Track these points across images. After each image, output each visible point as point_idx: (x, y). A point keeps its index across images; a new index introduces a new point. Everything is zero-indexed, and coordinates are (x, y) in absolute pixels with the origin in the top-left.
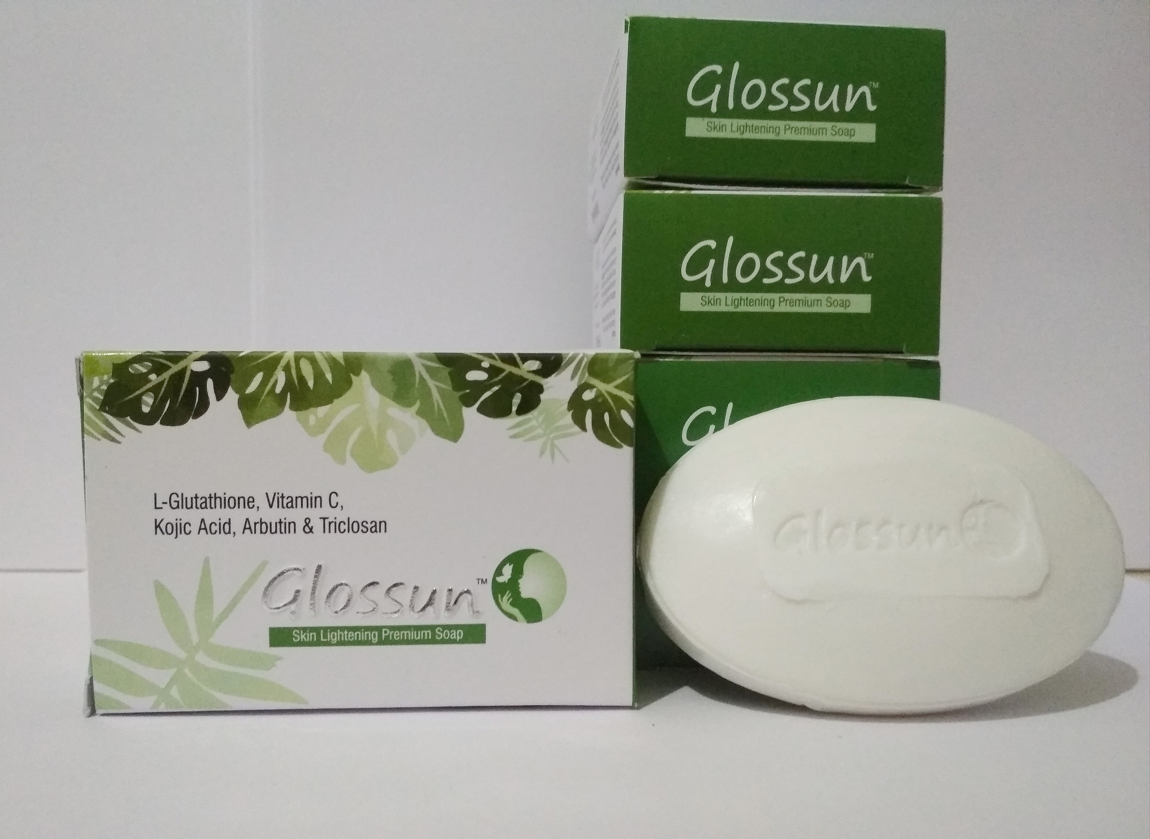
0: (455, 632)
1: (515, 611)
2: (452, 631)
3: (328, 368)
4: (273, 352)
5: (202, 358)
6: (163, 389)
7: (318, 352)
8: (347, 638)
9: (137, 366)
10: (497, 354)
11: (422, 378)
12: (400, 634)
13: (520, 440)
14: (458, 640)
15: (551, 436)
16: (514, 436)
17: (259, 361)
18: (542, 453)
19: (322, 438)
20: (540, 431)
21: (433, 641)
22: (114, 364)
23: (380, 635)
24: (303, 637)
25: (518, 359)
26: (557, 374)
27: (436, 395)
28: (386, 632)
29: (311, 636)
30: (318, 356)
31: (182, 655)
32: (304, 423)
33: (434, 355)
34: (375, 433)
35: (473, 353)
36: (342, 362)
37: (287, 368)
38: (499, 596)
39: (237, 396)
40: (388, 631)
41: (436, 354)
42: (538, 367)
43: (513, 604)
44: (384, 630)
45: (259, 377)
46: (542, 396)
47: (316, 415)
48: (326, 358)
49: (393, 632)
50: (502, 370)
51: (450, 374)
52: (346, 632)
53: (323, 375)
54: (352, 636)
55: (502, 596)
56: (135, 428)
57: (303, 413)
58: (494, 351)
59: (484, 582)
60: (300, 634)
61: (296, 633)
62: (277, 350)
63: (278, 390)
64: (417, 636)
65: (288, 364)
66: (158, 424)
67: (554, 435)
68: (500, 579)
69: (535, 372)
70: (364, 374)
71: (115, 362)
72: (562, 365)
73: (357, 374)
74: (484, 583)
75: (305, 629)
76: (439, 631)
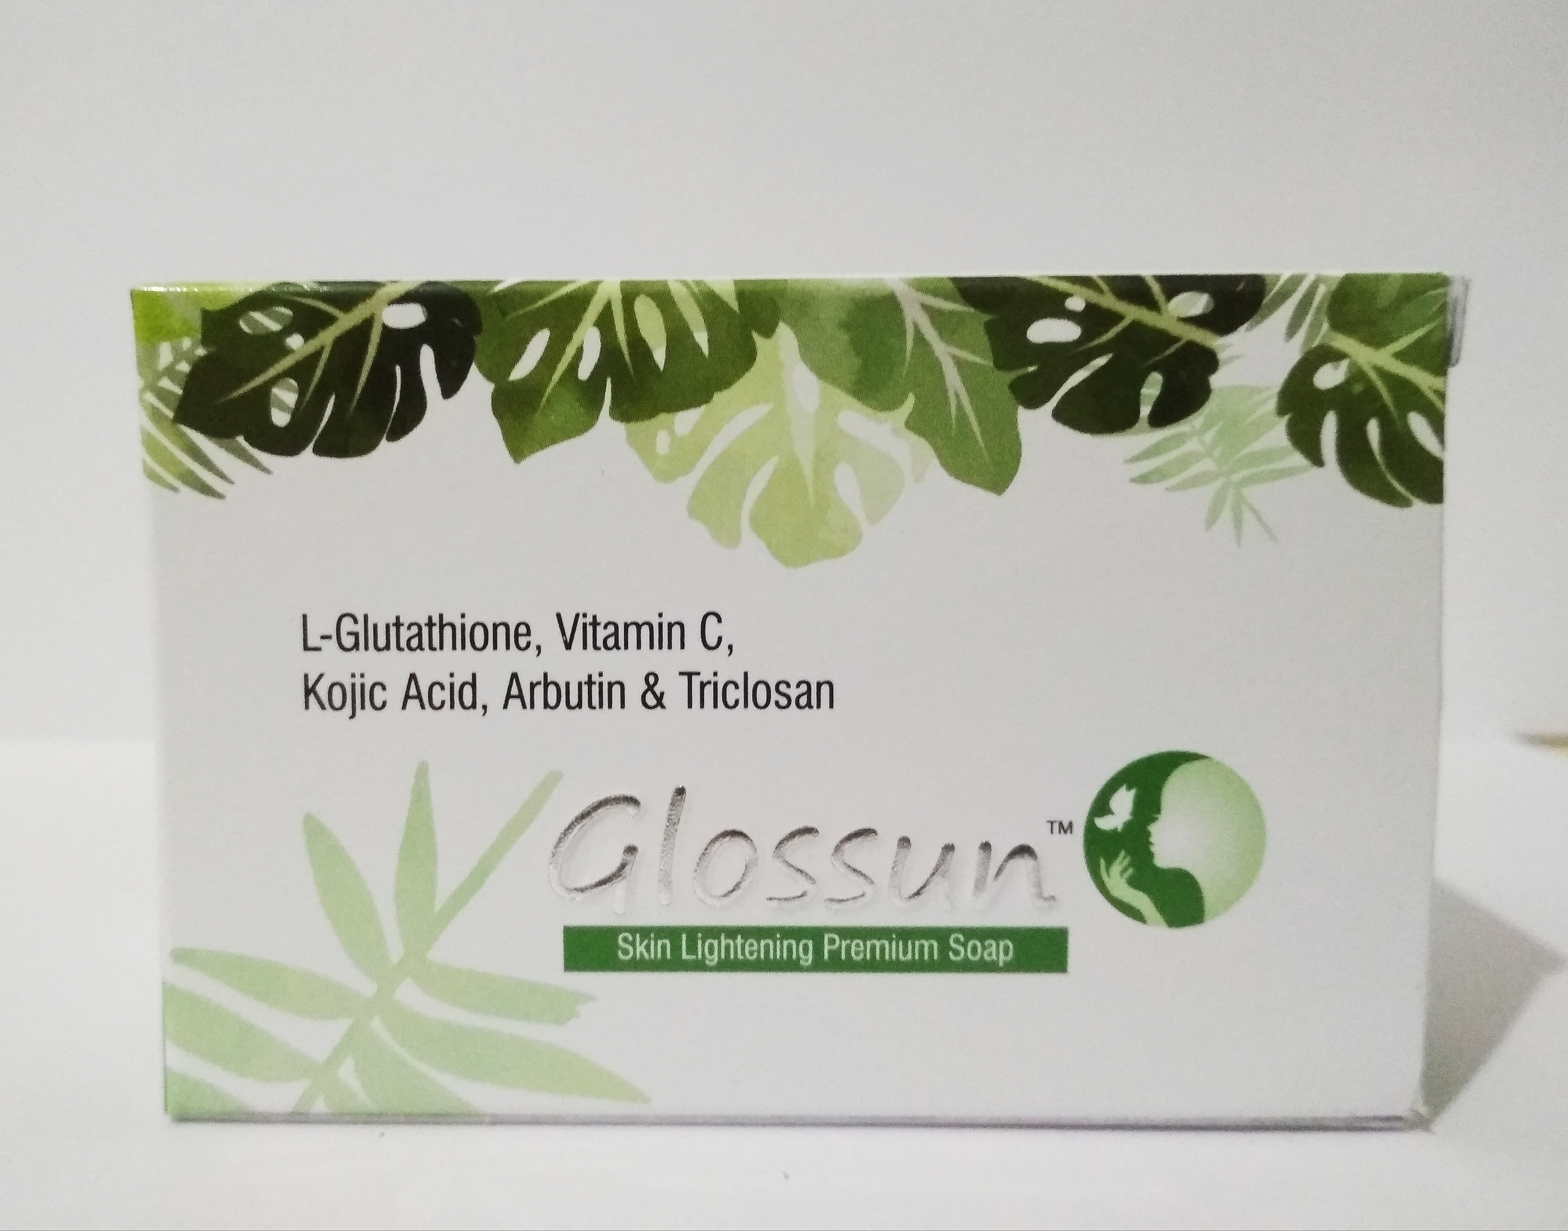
0: (994, 945)
1: (1141, 901)
2: (986, 943)
3: (701, 319)
4: (571, 282)
5: (406, 298)
6: (319, 373)
7: (677, 281)
8: (743, 954)
9: (257, 316)
10: (1103, 278)
11: (920, 338)
12: (865, 946)
13: (1157, 488)
14: (1001, 964)
15: (1236, 477)
16: (1144, 479)
17: (541, 303)
18: (1212, 519)
19: (687, 483)
20: (1206, 465)
21: (943, 965)
22: (206, 315)
23: (818, 950)
24: (641, 949)
25: (1156, 288)
26: (1252, 327)
27: (953, 379)
28: (832, 942)
29: (660, 948)
30: (678, 291)
31: (368, 988)
32: (646, 451)
33: (950, 285)
34: (808, 471)
35: (1043, 277)
36: (734, 305)
37: (605, 322)
38: (1102, 862)
39: (490, 387)
40: (838, 941)
41: (956, 281)
42: (1207, 308)
43: (1134, 883)
44: (826, 937)
45: (539, 342)
46: (1216, 380)
47: (672, 432)
48: (694, 295)
49: (848, 942)
50: (1116, 318)
51: (990, 328)
52: (739, 940)
53: (689, 335)
54: (752, 949)
55: (1109, 864)
56: (257, 464)
57: (641, 427)
58: (1094, 271)
59: (1066, 828)
60: (634, 944)
61: (625, 940)
62: (580, 279)
63: (585, 372)
64: (905, 953)
65: (608, 309)
66: (308, 452)
67: (1244, 473)
68: (1105, 823)
69: (1197, 321)
70: (784, 332)
71: (210, 307)
72: (1265, 301)
73: (768, 332)
74: (1065, 832)
75: (645, 932)
76: (957, 941)
